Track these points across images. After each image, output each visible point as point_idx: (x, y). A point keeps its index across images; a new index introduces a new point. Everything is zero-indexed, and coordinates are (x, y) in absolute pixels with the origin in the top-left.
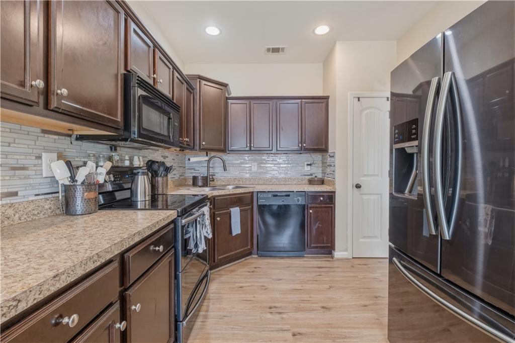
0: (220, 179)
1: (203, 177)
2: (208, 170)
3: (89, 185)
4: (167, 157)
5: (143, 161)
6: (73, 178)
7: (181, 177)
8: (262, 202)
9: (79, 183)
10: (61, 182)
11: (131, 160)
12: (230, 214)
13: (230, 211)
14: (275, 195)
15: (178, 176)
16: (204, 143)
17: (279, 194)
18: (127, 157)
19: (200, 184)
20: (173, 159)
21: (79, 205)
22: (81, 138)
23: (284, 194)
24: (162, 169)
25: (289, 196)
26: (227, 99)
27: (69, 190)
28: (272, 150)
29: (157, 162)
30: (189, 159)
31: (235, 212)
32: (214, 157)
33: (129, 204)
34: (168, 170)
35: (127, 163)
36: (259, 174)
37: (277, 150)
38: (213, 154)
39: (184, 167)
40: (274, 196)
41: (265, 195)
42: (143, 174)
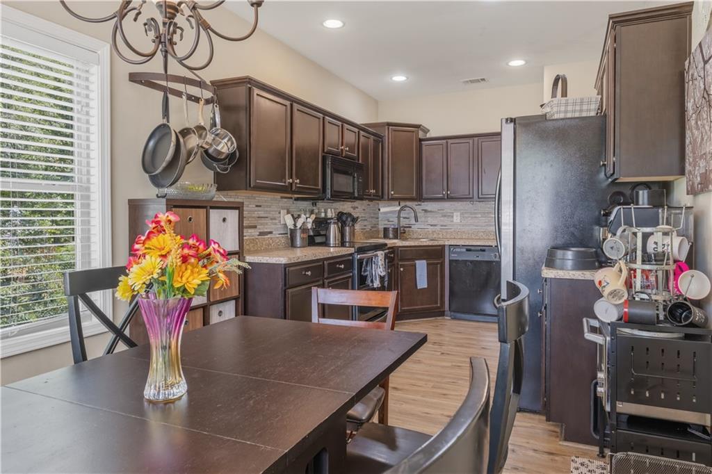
0: (416, 232)
1: (394, 228)
2: (399, 221)
3: (304, 230)
4: (357, 208)
5: (335, 212)
6: (295, 225)
7: (373, 229)
8: (454, 257)
9: (298, 228)
10: (289, 227)
11: (326, 212)
12: (415, 266)
13: (415, 264)
14: (469, 249)
15: (370, 227)
16: (392, 193)
17: (473, 248)
18: (323, 211)
19: (391, 236)
20: (364, 210)
21: (298, 242)
22: (297, 199)
23: (479, 248)
24: (349, 219)
25: (484, 251)
26: (421, 140)
27: (293, 232)
28: (473, 198)
29: (345, 214)
30: (379, 210)
31: (421, 266)
32: (406, 206)
33: (325, 244)
34: (354, 220)
35: (323, 215)
36: (463, 226)
37: (479, 198)
38: (403, 204)
39: (378, 218)
40: (467, 250)
41: (458, 250)
42: (335, 223)
